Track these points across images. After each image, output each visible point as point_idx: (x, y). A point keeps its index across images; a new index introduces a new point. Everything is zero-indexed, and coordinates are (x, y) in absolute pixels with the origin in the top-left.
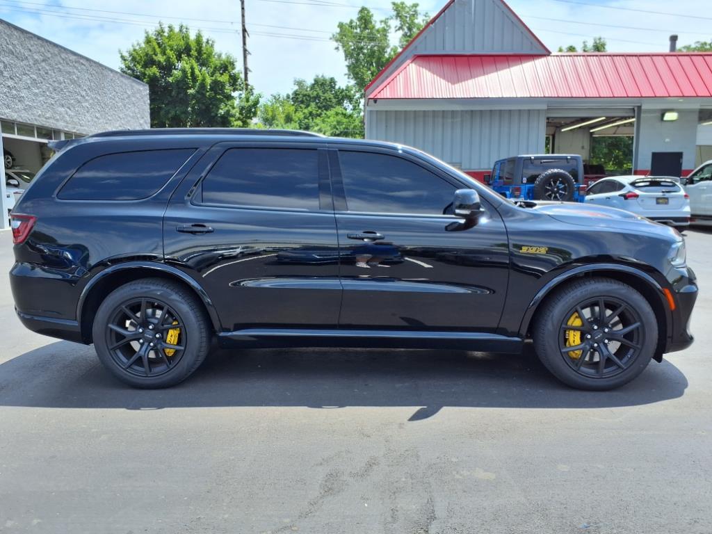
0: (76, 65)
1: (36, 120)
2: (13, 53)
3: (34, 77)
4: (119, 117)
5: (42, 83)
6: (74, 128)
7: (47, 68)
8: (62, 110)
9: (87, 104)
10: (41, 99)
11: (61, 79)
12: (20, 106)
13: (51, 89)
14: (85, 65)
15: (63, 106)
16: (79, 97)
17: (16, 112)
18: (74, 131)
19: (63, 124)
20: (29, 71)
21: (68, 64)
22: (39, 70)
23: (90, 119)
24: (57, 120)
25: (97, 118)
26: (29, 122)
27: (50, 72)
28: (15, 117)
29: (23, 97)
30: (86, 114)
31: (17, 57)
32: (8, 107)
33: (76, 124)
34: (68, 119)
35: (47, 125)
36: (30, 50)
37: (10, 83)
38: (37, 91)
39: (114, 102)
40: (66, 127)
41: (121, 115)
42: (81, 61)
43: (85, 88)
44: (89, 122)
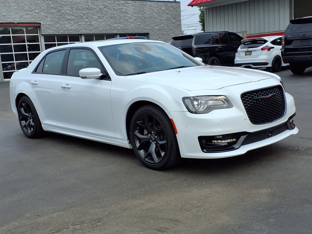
0: (125, 5)
1: (100, 31)
2: (88, 9)
3: (100, 15)
4: (155, 22)
5: (104, 16)
6: (123, 31)
7: (107, 10)
8: (116, 25)
9: (132, 20)
10: (103, 23)
11: (115, 13)
12: (91, 28)
13: (109, 18)
14: (130, 3)
15: (116, 23)
16: (126, 18)
17: (89, 30)
18: (123, 33)
19: (116, 31)
20: (97, 13)
21: (119, 5)
22: (103, 12)
23: (133, 26)
24: (113, 30)
25: (138, 25)
26: (96, 33)
27: (108, 11)
28: (89, 32)
29: (93, 24)
30: (131, 24)
31: (90, 9)
32: (85, 29)
33: (124, 30)
34: (119, 28)
35: (107, 33)
36: (97, 5)
37: (86, 20)
38: (101, 20)
39: (151, 15)
40: (118, 32)
41: (156, 21)
42: (128, 2)
43: (130, 13)
44: (133, 27)
